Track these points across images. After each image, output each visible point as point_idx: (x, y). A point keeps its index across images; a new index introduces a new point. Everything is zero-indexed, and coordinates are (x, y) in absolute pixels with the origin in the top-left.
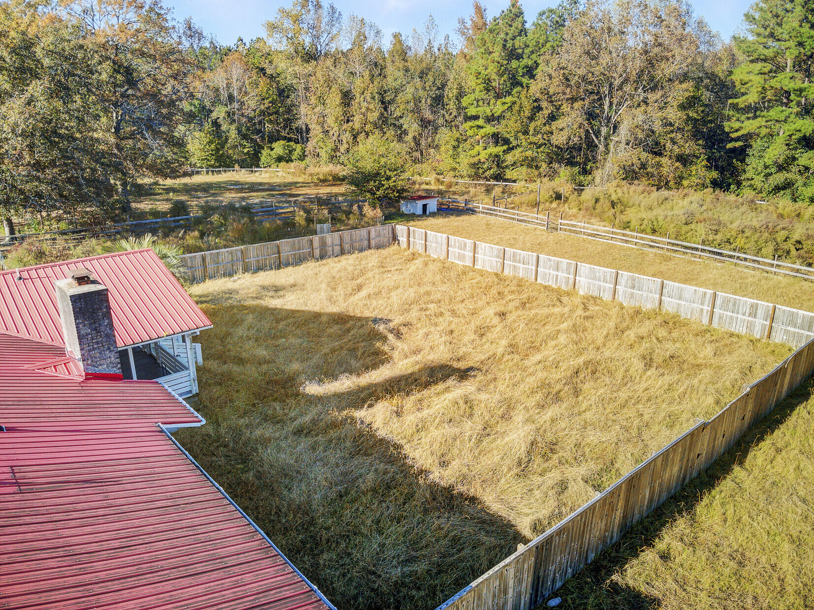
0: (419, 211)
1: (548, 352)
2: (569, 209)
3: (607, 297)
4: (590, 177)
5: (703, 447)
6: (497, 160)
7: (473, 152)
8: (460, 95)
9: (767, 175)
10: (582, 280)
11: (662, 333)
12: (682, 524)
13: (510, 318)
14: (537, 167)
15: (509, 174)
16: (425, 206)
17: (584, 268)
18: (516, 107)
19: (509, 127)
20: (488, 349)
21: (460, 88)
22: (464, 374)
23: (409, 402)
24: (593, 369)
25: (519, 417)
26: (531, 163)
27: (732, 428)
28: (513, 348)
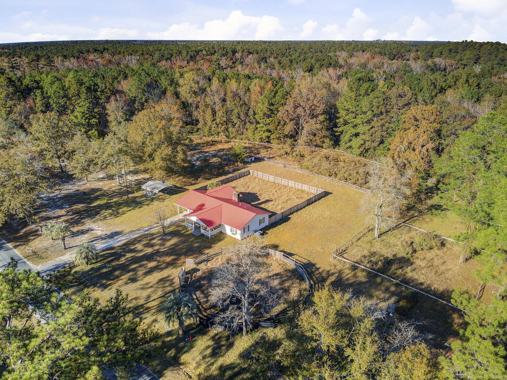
0: (250, 161)
1: (284, 197)
2: (290, 158)
3: (294, 187)
4: (296, 142)
5: (299, 206)
6: (268, 137)
7: (260, 134)
8: (255, 114)
9: (346, 143)
10: (290, 184)
11: (301, 193)
12: (296, 213)
13: (278, 192)
14: (280, 140)
15: (271, 141)
16: (251, 159)
17: (290, 181)
18: (273, 121)
19: (271, 127)
20: (275, 197)
21: (254, 112)
22: (272, 201)
23: (266, 204)
24: (289, 199)
25: (280, 205)
26: (279, 138)
27: (304, 205)
28: (278, 197)
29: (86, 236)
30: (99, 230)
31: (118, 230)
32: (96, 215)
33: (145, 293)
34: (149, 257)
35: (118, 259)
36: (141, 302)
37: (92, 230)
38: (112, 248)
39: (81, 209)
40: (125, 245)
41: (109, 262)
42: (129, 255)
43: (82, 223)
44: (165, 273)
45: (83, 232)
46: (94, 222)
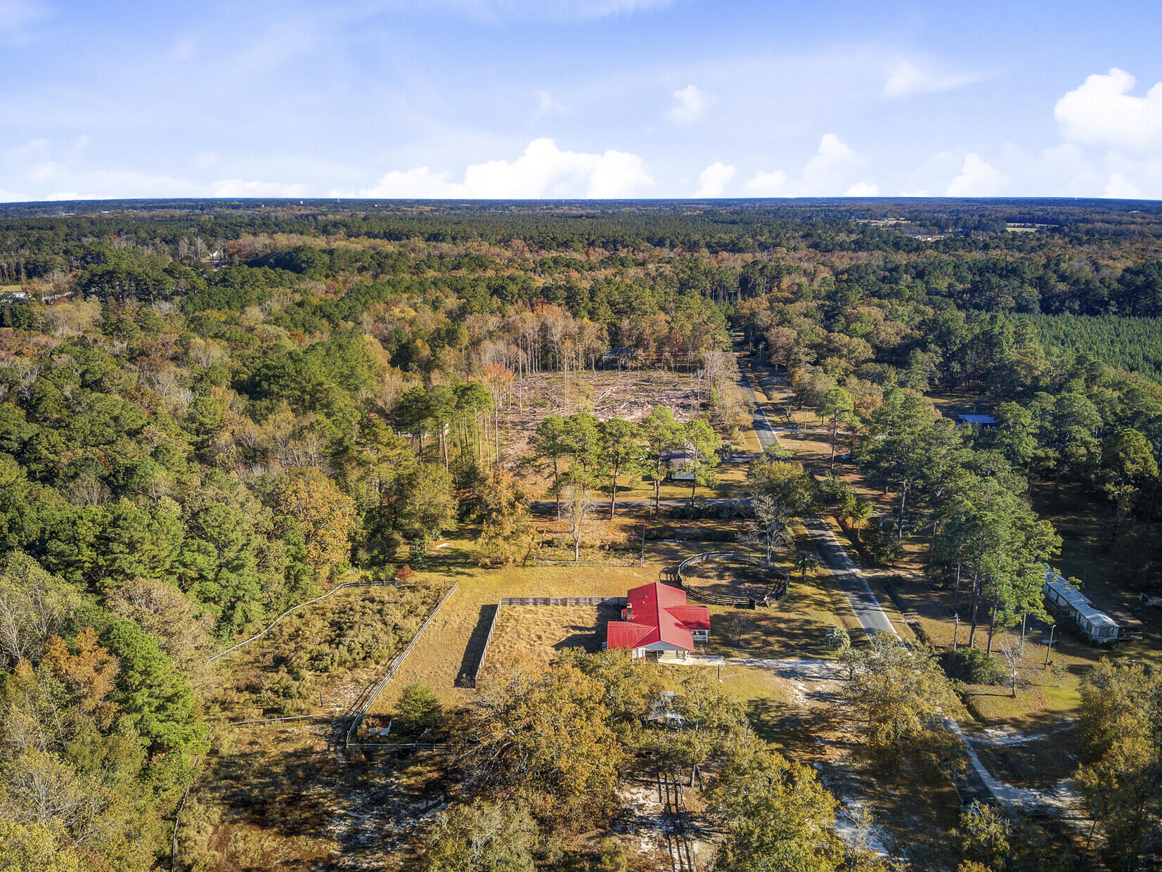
29: (818, 689)
30: (800, 690)
31: (778, 680)
32: (788, 719)
33: (806, 610)
34: (779, 632)
35: (807, 644)
36: (814, 607)
37: (807, 694)
38: (803, 657)
39: (800, 745)
40: (789, 656)
41: (816, 645)
42: (793, 643)
43: (812, 713)
44: (780, 615)
45: (820, 696)
46: (797, 707)
